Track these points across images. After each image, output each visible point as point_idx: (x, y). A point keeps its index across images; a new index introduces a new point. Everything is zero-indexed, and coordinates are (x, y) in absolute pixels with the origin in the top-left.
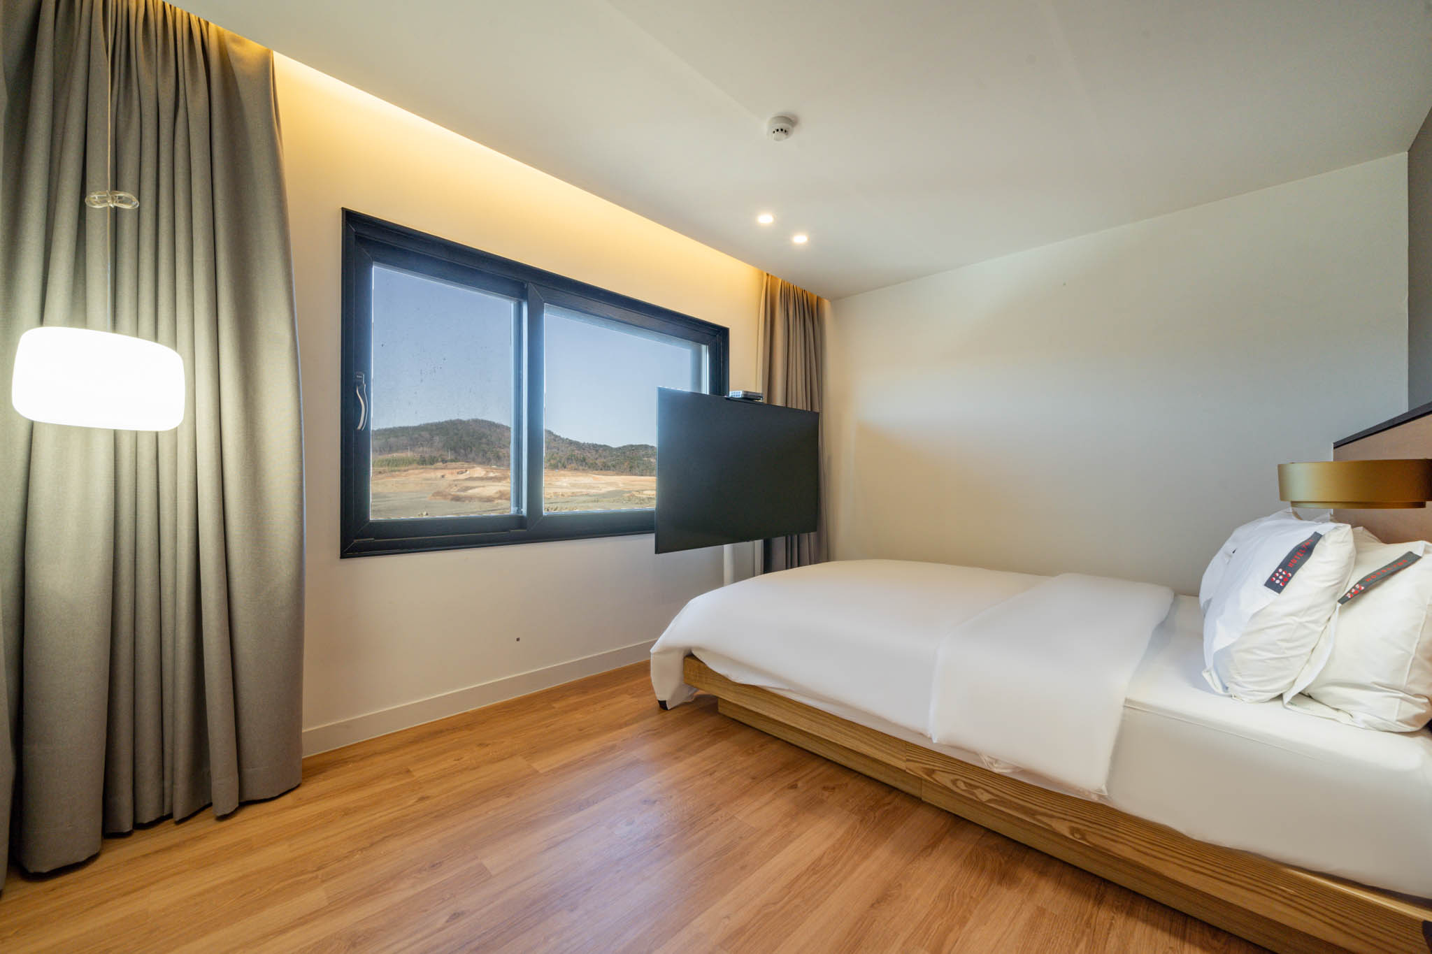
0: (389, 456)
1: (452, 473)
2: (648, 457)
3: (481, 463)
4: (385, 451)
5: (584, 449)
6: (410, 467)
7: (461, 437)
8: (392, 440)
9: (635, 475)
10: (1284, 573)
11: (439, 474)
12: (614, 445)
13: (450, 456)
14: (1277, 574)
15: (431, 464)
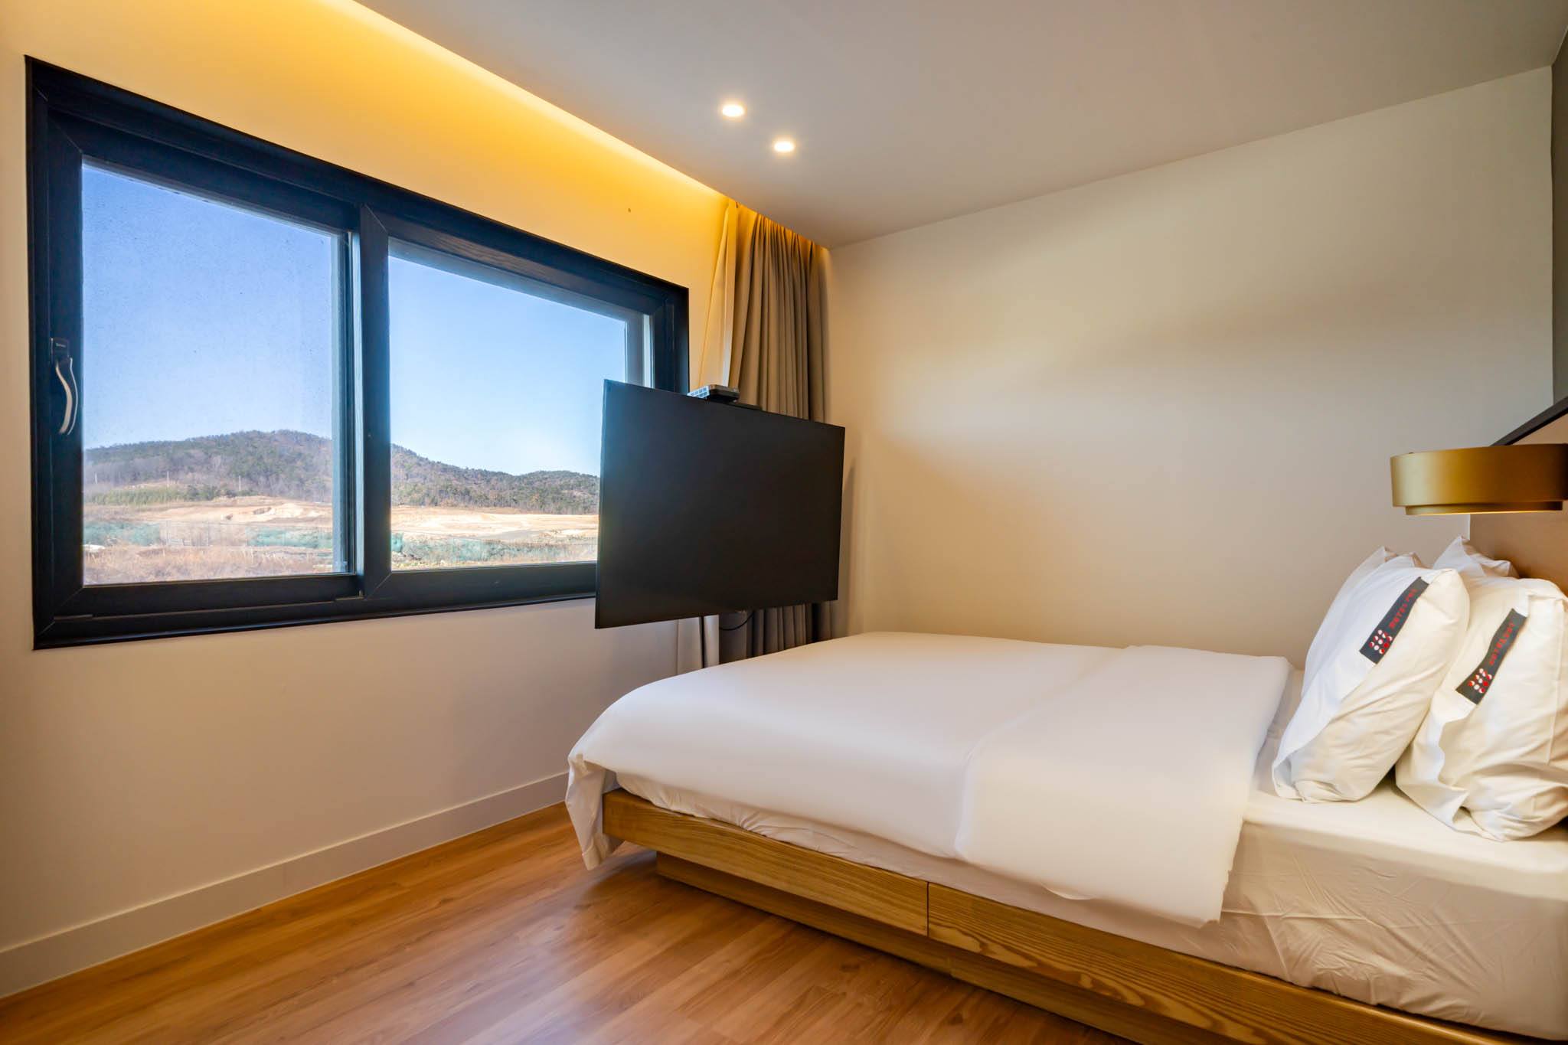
0: (134, 488)
1: (245, 513)
2: (568, 489)
3: (297, 498)
4: (123, 478)
5: (466, 479)
6: (169, 504)
7: (261, 458)
8: (139, 462)
9: (548, 513)
10: (1384, 636)
11: (221, 514)
12: (515, 472)
13: (240, 486)
14: (1377, 638)
15: (208, 499)
